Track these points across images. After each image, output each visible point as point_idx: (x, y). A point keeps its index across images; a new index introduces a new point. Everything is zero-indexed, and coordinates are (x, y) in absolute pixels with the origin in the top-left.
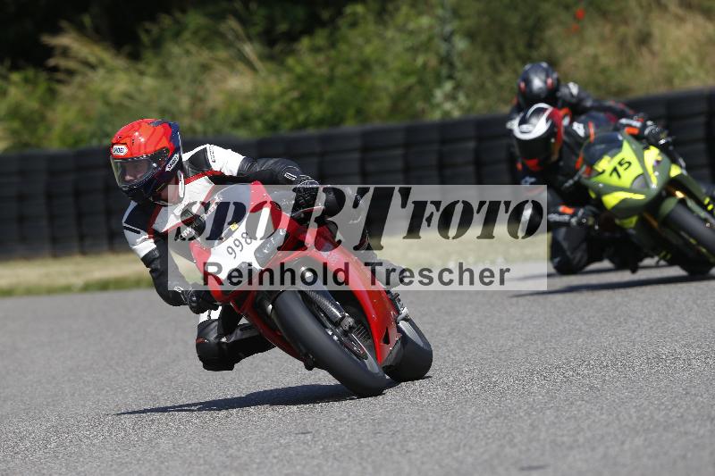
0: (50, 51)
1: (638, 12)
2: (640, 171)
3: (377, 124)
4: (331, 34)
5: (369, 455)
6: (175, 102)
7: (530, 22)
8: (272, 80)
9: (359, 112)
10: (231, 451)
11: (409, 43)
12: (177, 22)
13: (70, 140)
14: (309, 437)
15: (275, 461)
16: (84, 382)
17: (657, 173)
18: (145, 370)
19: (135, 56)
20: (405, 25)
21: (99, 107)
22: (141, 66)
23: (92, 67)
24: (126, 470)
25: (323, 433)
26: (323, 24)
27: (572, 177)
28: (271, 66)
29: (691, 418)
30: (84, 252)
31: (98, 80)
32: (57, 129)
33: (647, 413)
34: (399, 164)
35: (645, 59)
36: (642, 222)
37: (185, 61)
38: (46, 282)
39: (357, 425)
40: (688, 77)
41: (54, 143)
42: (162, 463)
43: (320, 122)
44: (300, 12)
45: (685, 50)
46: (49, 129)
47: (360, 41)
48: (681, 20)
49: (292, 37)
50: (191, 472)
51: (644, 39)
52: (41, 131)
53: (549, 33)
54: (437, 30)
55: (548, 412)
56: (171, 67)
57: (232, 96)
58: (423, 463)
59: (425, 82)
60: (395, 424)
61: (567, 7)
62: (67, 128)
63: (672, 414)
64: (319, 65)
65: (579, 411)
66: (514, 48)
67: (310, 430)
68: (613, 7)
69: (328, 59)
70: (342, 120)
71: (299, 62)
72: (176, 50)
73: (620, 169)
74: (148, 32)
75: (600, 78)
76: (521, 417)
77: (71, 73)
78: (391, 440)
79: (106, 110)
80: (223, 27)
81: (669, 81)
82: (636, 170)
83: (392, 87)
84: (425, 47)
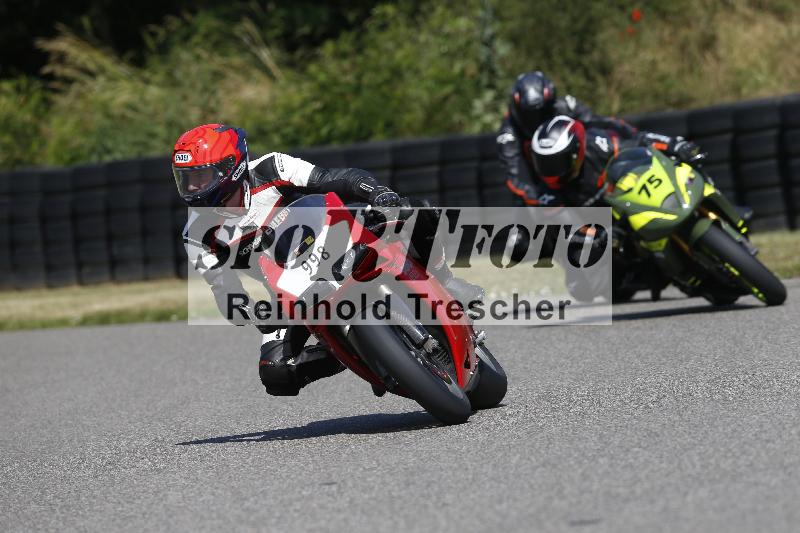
0: (44, 57)
1: (701, 12)
2: (671, 189)
3: (410, 138)
4: (358, 38)
5: (402, 509)
6: (183, 113)
7: (580, 25)
8: (292, 89)
9: (389, 125)
10: (247, 504)
11: (444, 49)
12: (187, 24)
13: (67, 157)
14: (334, 488)
15: (296, 515)
16: (83, 426)
17: (690, 192)
18: (150, 414)
19: (139, 63)
20: (440, 27)
21: (98, 119)
22: (147, 74)
23: (91, 74)
24: (130, 525)
25: (350, 484)
26: (349, 27)
27: (592, 196)
28: (290, 73)
29: (762, 466)
30: (82, 282)
31: (97, 89)
32: (52, 144)
33: (712, 461)
34: (434, 184)
35: (709, 66)
36: (673, 246)
37: (194, 69)
38: (40, 314)
39: (388, 475)
40: (758, 86)
41: (49, 161)
42: (171, 516)
43: (345, 136)
44: (324, 13)
45: (754, 55)
46: (43, 144)
47: (390, 45)
48: (749, 22)
49: (314, 41)
50: (203, 527)
51: (708, 43)
52: (35, 147)
53: (601, 37)
54: (477, 33)
55: (601, 461)
56: (179, 74)
57: (247, 107)
58: (462, 517)
59: (463, 92)
60: (429, 474)
61: (622, 8)
62: (63, 142)
63: (741, 462)
64: (345, 72)
65: (636, 459)
66: (562, 53)
67: (335, 480)
68: (674, 8)
69: (354, 65)
70: (370, 134)
71: (322, 69)
72: (185, 56)
73: (650, 187)
74: (153, 35)
75: (659, 87)
76: (570, 466)
77: (68, 81)
78: (425, 492)
79: (107, 123)
80: (237, 30)
81: (737, 89)
82: (667, 188)
83: (425, 97)
84: (463, 52)
